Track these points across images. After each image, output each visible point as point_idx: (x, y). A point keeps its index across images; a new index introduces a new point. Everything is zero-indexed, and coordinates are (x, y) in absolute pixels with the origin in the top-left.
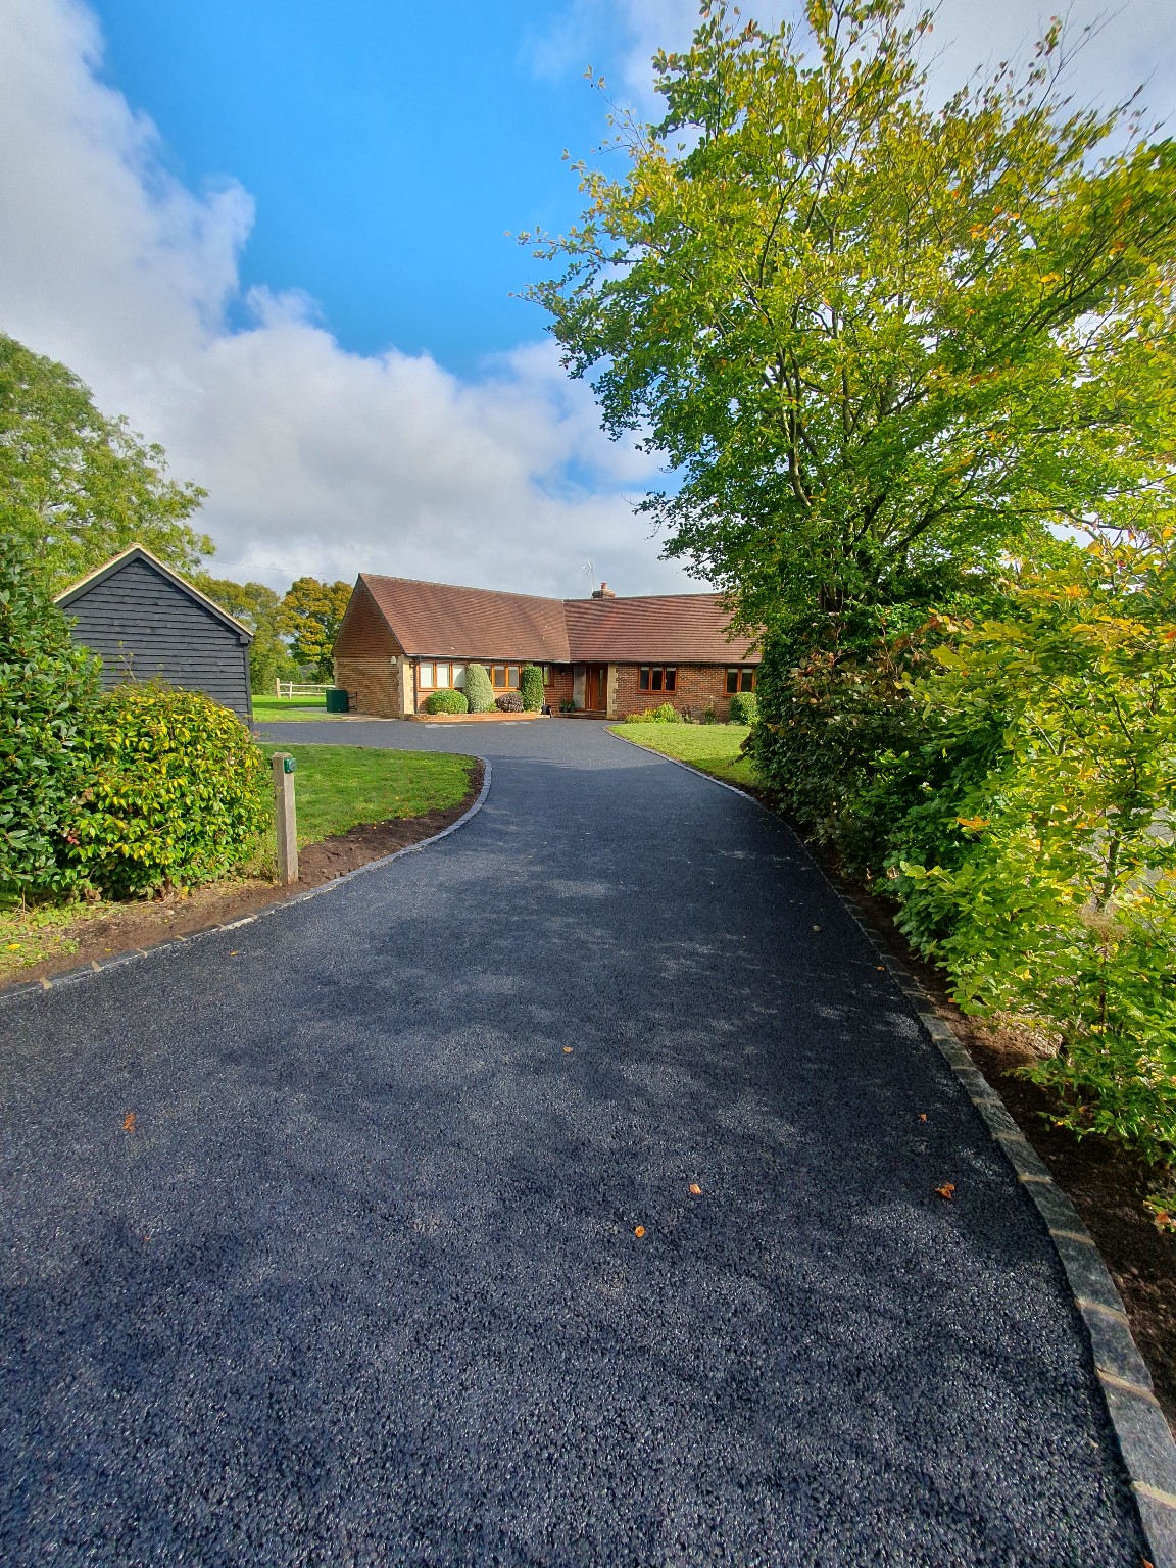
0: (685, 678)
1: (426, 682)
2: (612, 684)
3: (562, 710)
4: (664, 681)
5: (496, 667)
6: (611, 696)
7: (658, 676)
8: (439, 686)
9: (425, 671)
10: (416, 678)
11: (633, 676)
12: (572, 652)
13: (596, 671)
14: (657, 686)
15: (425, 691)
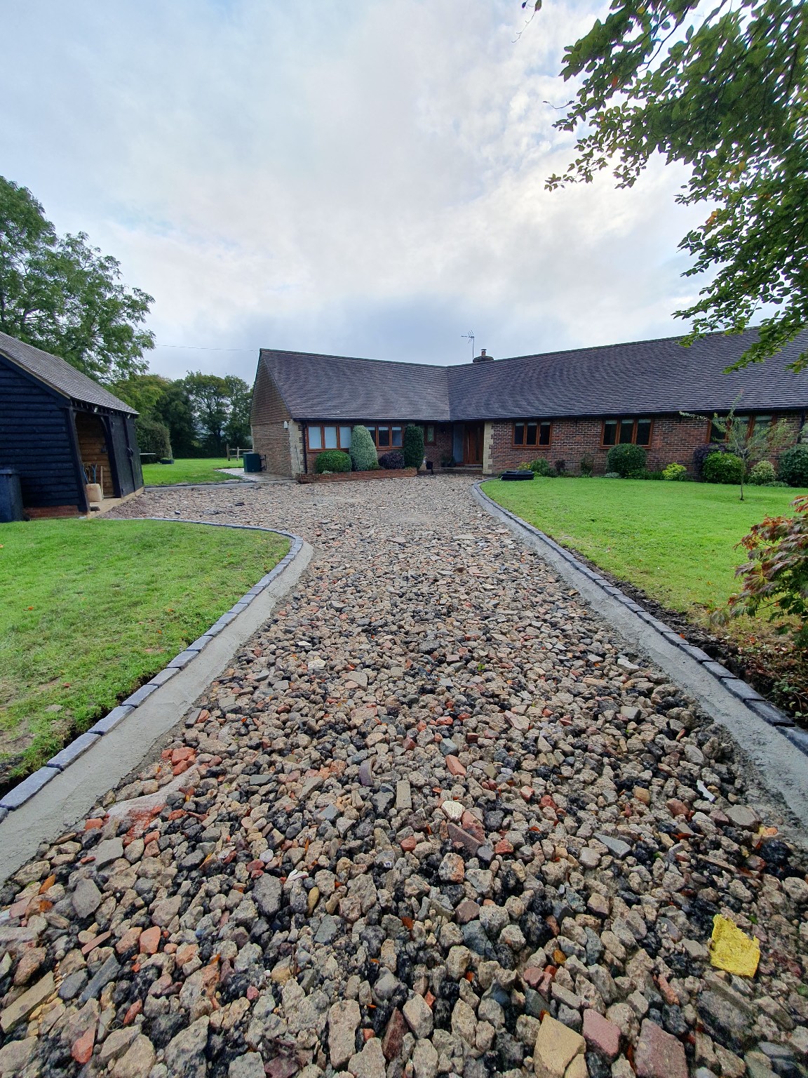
0: (557, 432)
1: (314, 444)
2: (488, 441)
3: (443, 465)
4: (538, 436)
5: (381, 429)
6: (487, 452)
7: (532, 431)
8: (327, 447)
9: (314, 433)
10: (305, 441)
11: (508, 432)
12: (452, 411)
13: (473, 429)
14: (531, 441)
15: (314, 452)
